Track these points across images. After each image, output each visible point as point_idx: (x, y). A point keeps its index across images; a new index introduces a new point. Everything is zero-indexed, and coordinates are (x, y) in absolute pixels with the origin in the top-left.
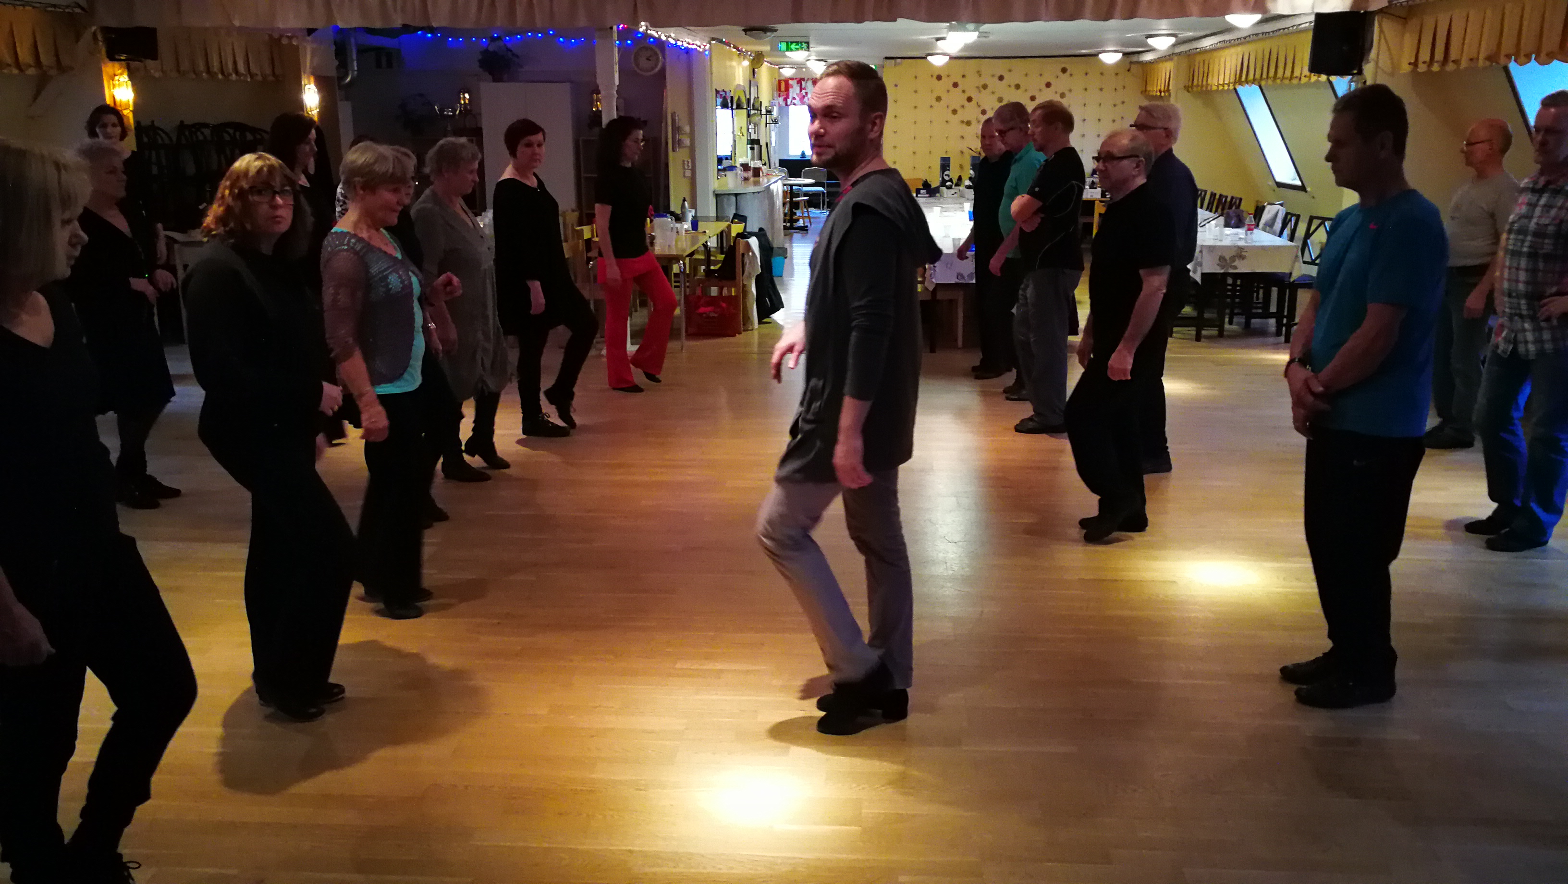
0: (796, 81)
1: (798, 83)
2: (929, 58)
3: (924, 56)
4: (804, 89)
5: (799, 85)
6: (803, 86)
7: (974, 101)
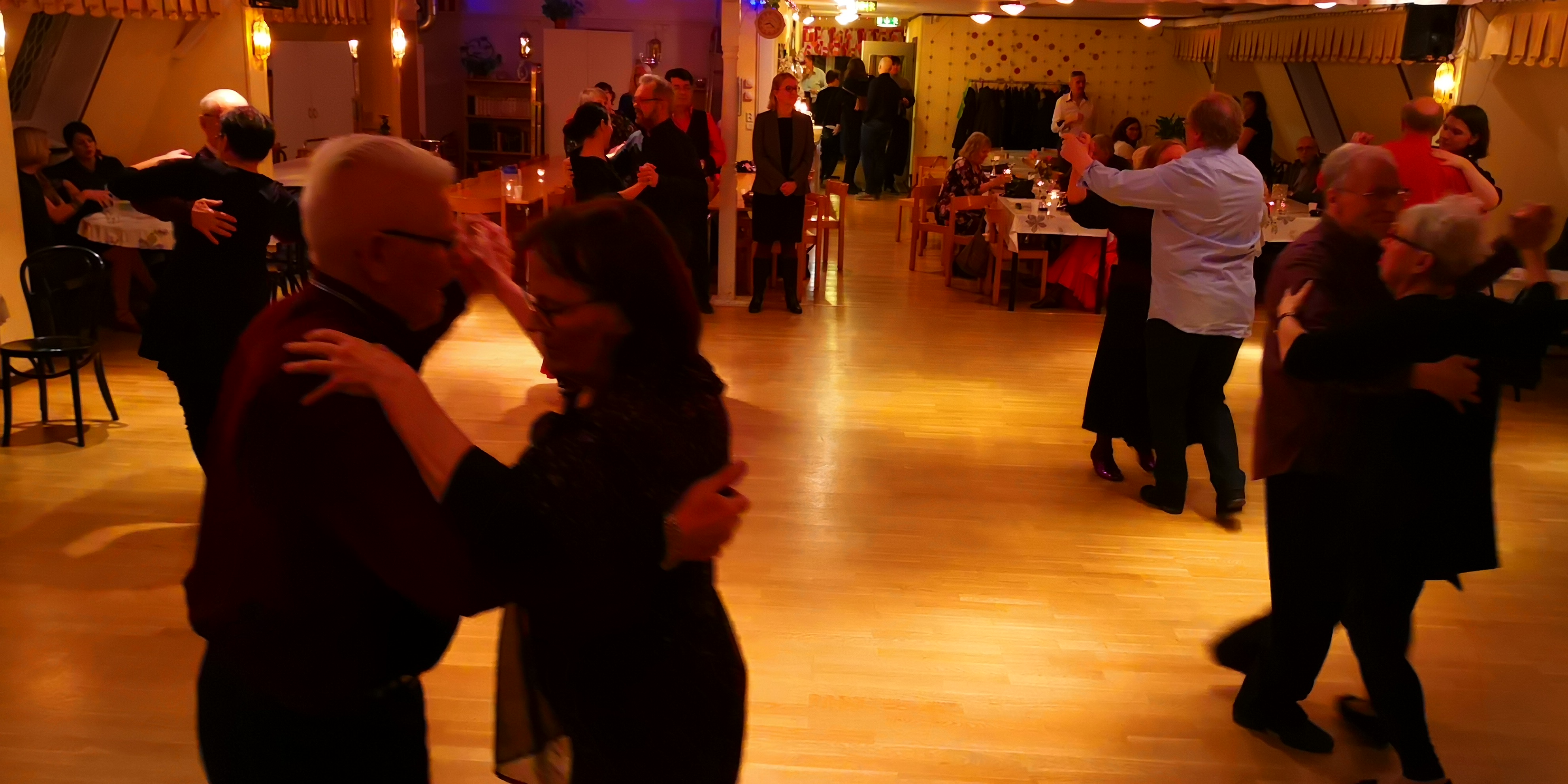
7: (1008, 60)
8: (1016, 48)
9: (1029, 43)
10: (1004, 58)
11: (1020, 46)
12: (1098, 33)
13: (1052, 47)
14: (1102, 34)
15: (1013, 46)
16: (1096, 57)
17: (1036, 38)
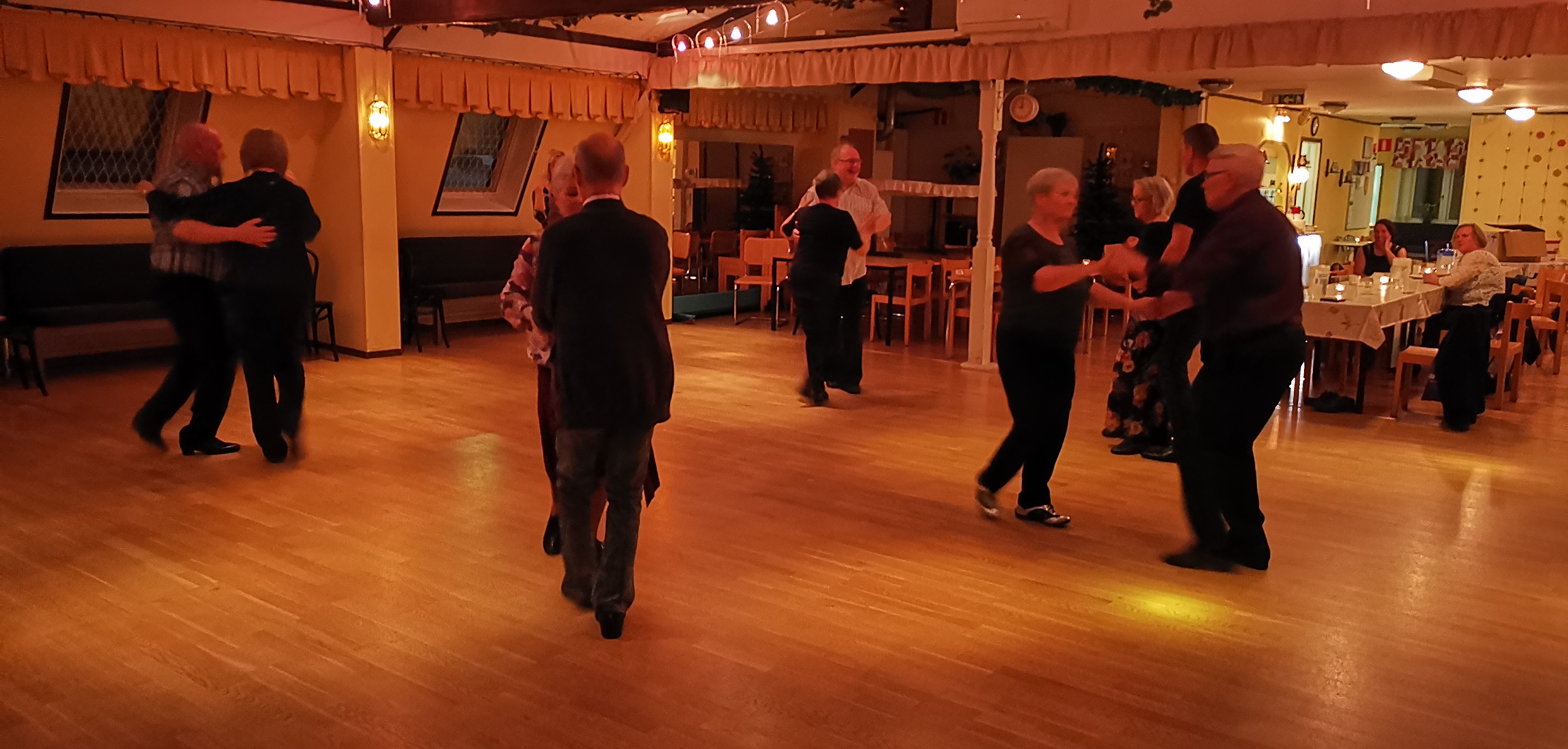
0: (1424, 142)
1: (1426, 145)
2: (1508, 112)
3: (1503, 111)
4: (1433, 150)
5: (1428, 146)
6: (1433, 148)
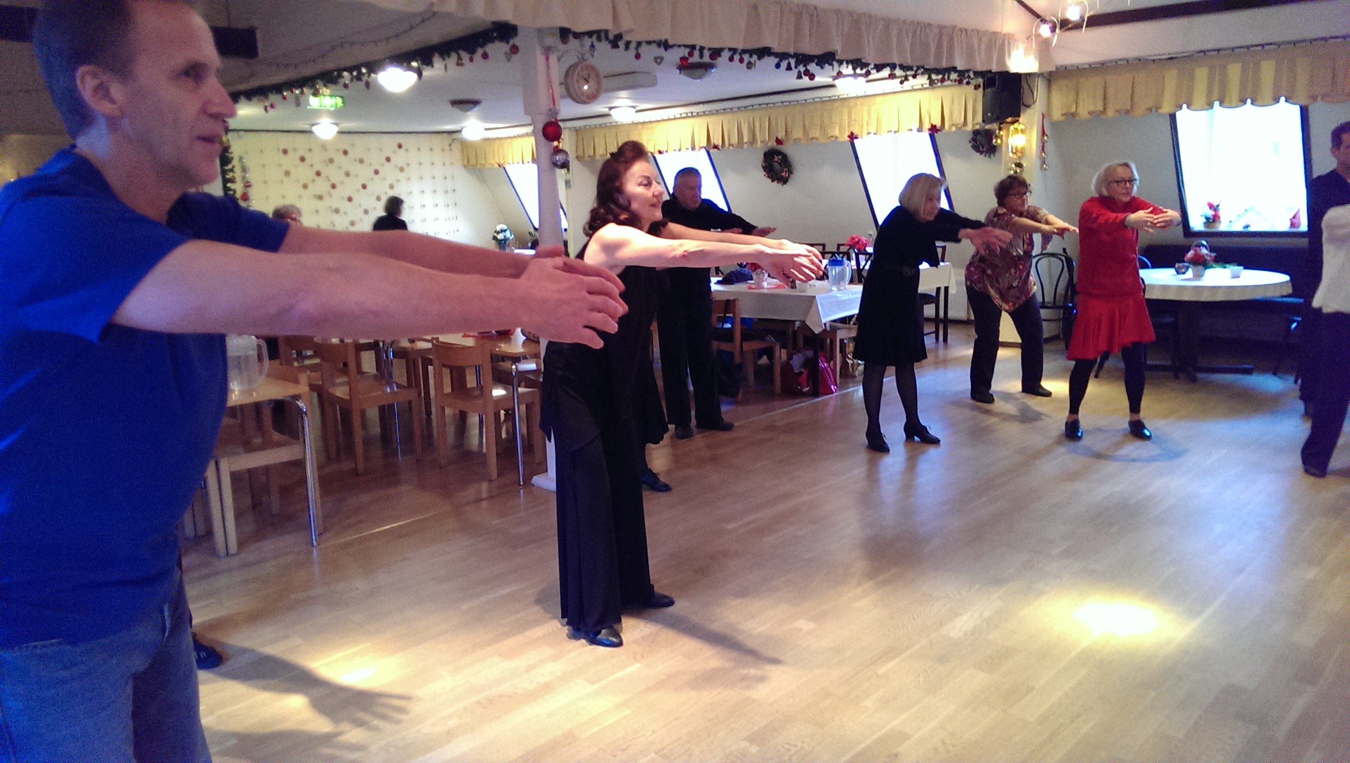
7: (323, 175)
8: (330, 165)
9: (339, 158)
10: (318, 174)
11: (331, 161)
12: (400, 146)
13: (361, 161)
14: (404, 147)
15: (325, 162)
16: (402, 170)
17: (345, 152)
